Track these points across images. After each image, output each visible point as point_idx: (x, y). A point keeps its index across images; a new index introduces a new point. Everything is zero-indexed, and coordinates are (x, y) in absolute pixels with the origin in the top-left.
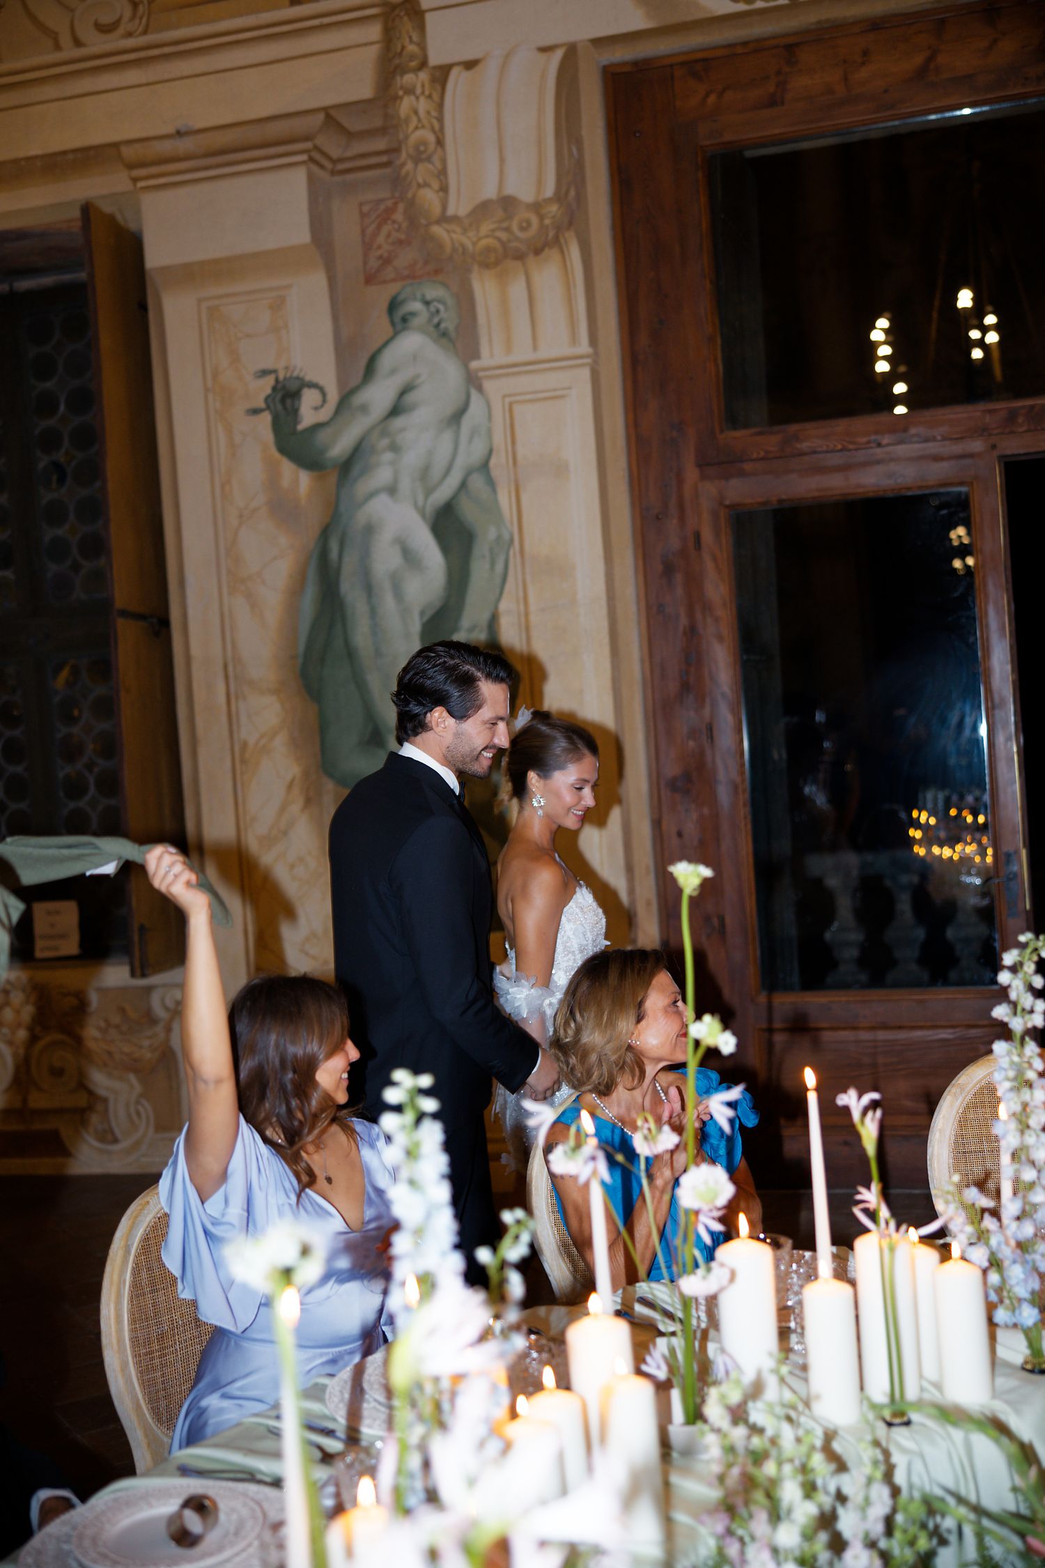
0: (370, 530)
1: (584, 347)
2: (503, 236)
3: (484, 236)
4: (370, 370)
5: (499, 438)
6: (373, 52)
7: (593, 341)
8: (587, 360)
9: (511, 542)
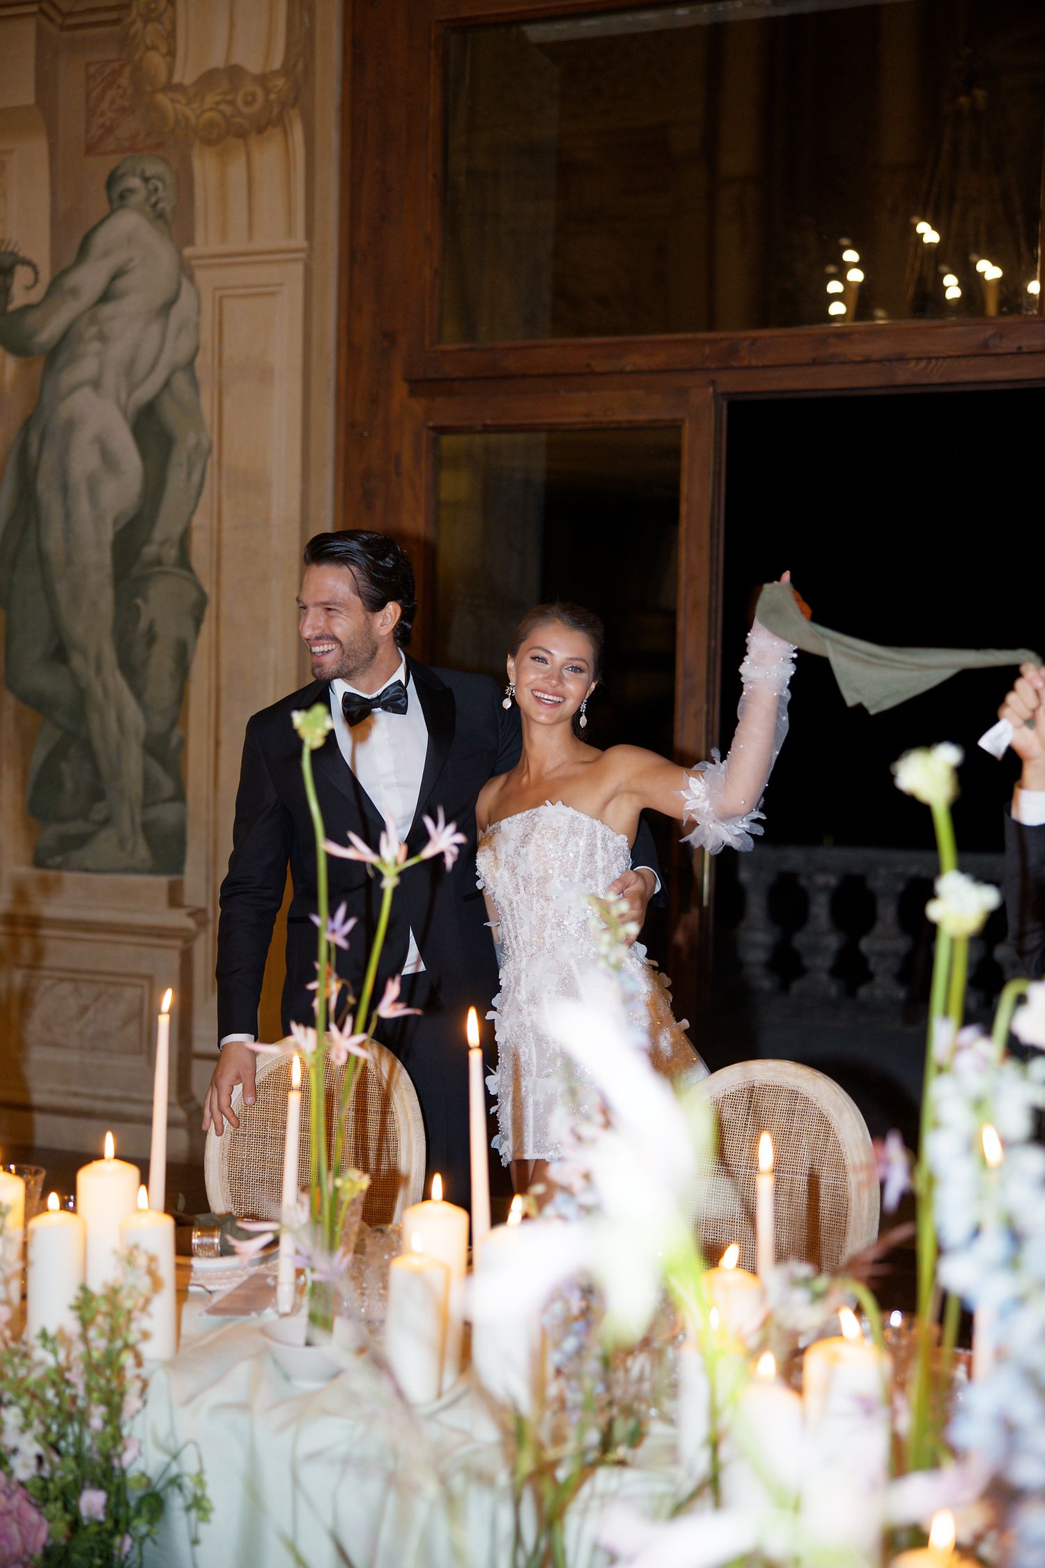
0: (70, 426)
1: (300, 241)
2: (227, 109)
3: (207, 109)
4: (84, 252)
5: (206, 335)
7: (309, 234)
8: (302, 255)
9: (210, 450)
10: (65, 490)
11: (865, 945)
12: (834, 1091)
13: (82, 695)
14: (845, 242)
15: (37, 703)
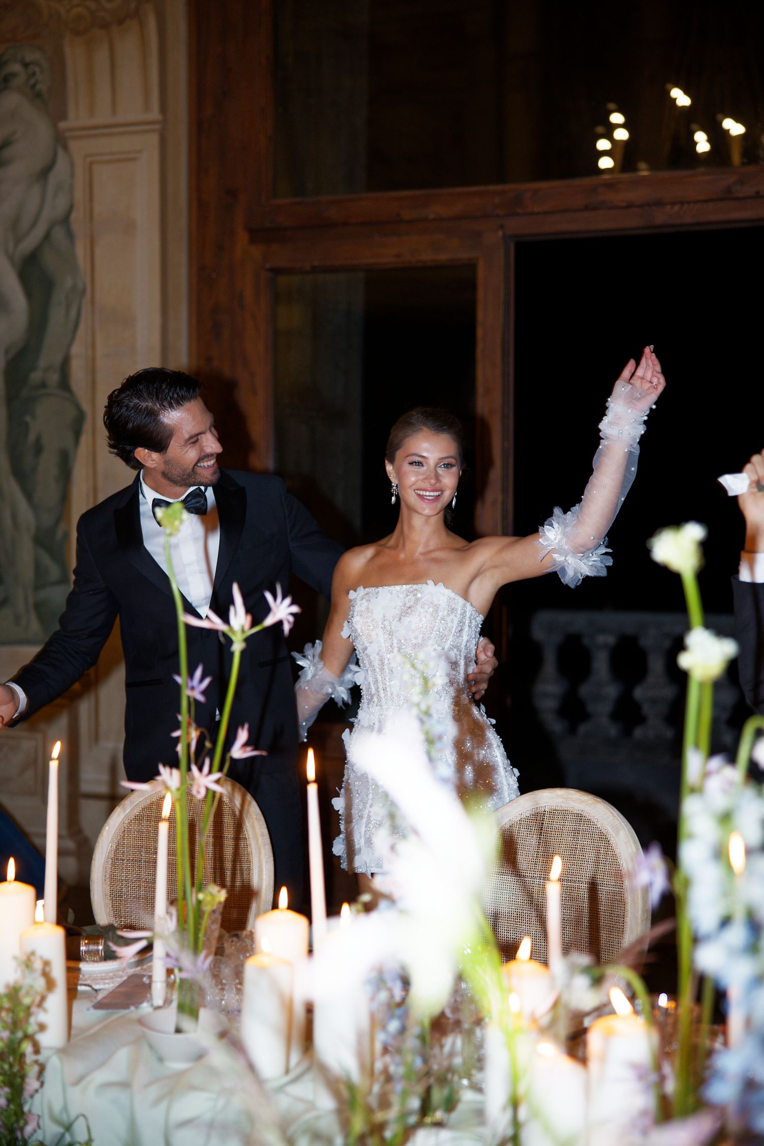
1: (155, 114)
2: (92, 5)
7: (163, 109)
8: (157, 127)
9: (84, 292)
11: (639, 693)
12: (612, 813)
14: (611, 106)
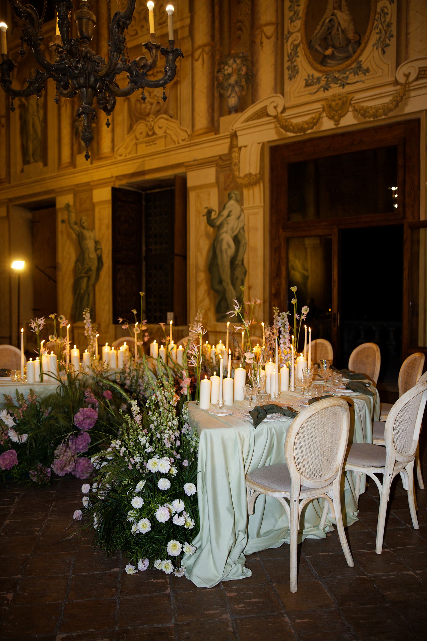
0: (222, 240)
1: (262, 204)
2: (249, 181)
3: (246, 181)
4: (224, 208)
5: (246, 222)
6: (228, 144)
7: (264, 203)
8: (263, 207)
10: (221, 251)
13: (225, 290)
15: (217, 291)
